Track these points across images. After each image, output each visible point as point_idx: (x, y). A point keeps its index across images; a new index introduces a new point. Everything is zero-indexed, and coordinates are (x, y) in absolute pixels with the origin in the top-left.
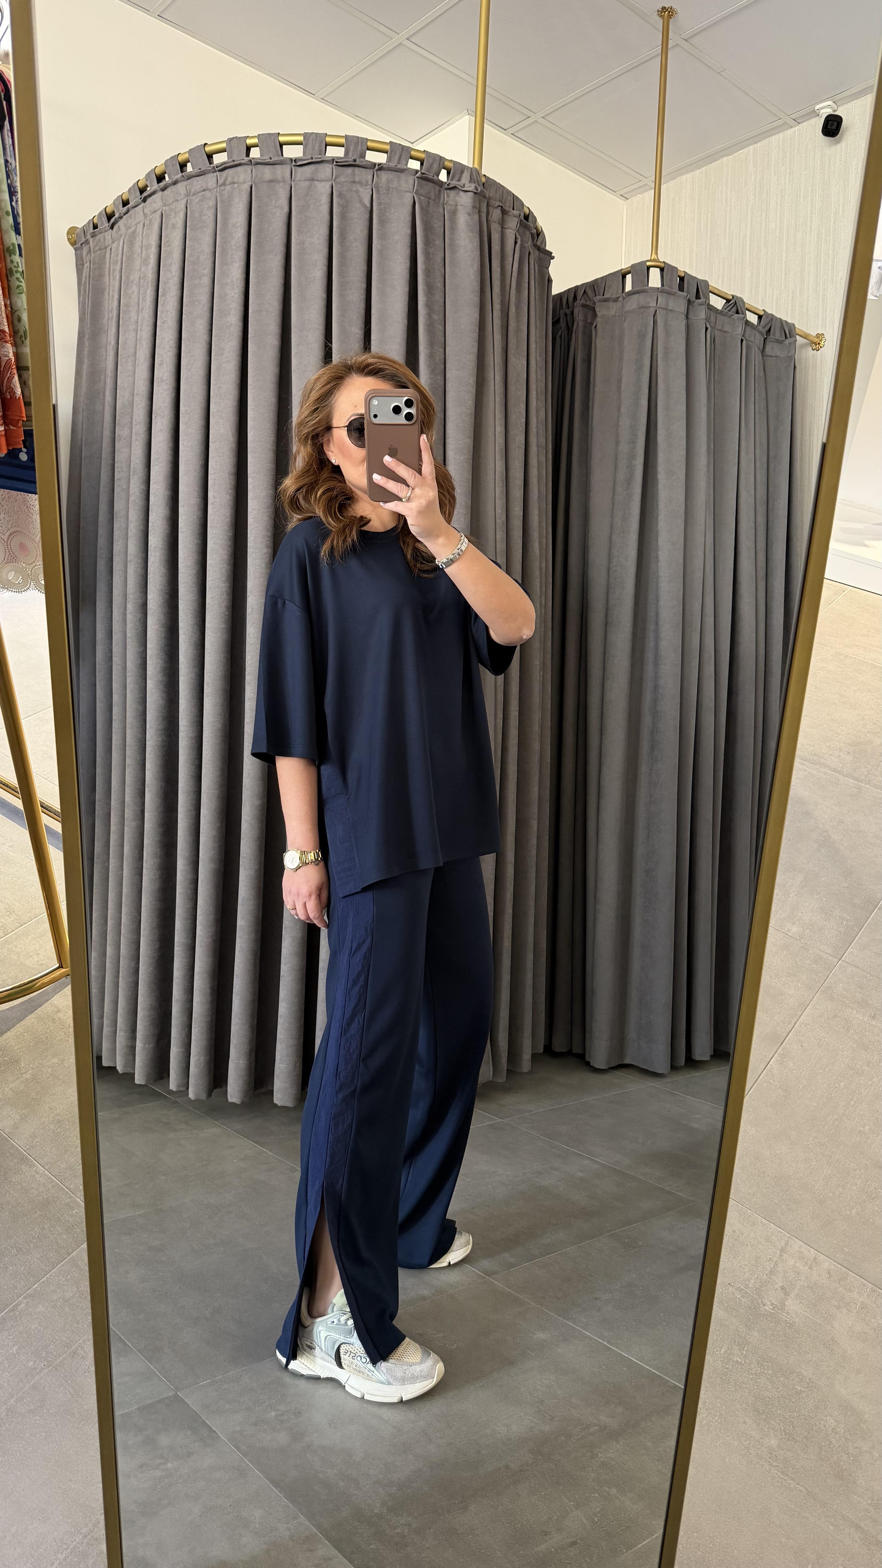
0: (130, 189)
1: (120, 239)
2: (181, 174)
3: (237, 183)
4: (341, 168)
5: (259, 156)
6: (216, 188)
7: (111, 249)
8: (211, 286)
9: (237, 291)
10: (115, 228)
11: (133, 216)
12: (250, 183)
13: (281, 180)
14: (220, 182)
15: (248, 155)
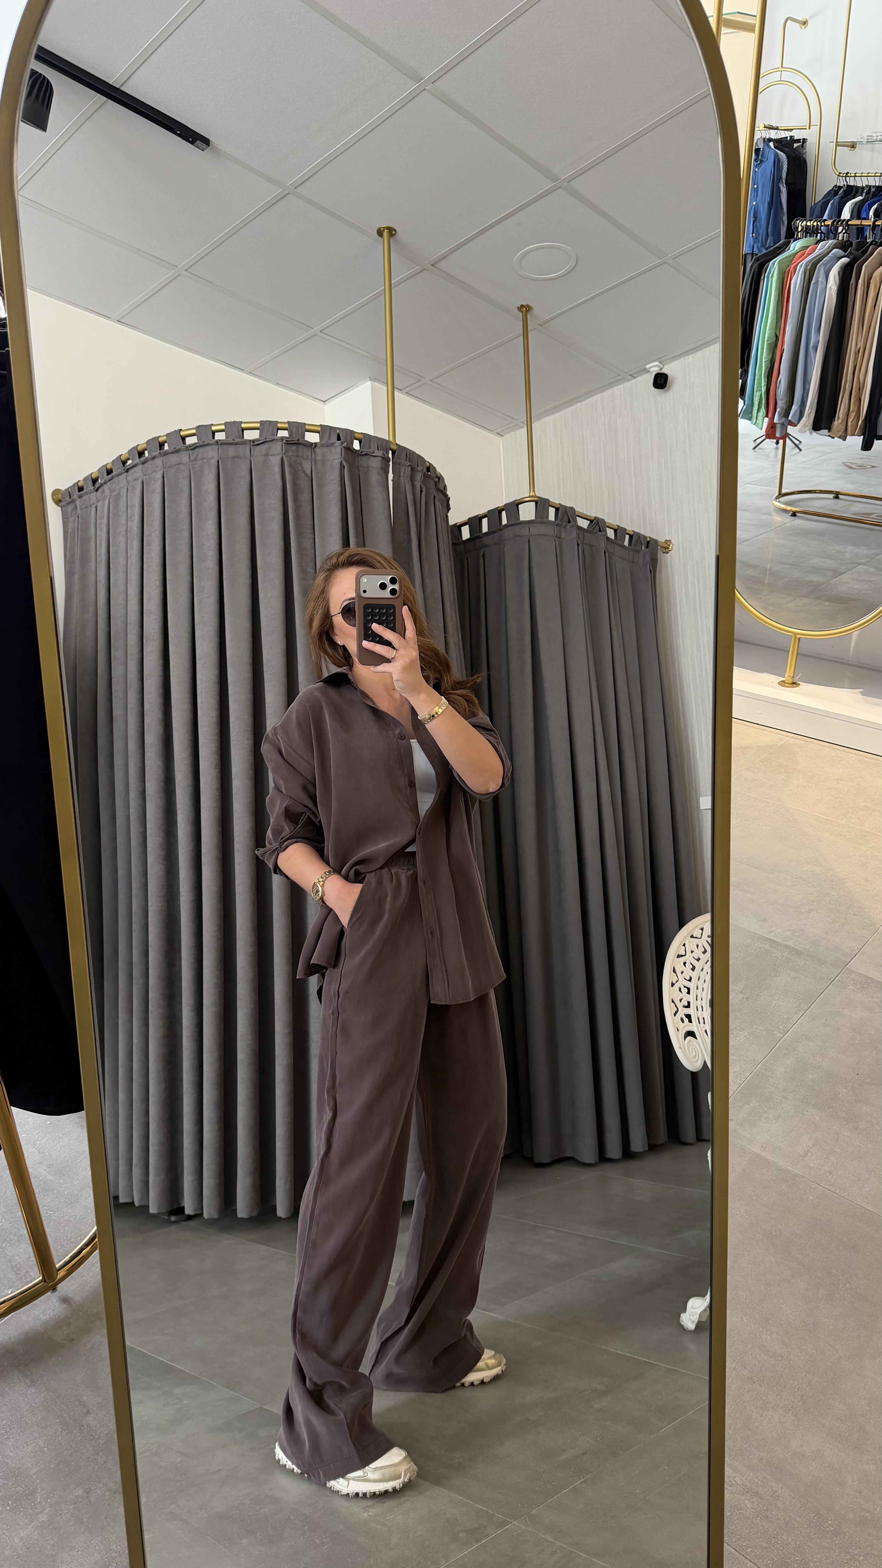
0: (113, 462)
1: (104, 500)
2: (158, 452)
3: (207, 459)
4: (289, 445)
5: (224, 438)
6: (189, 462)
7: (96, 507)
8: (190, 538)
9: (212, 542)
10: (100, 491)
11: (117, 482)
12: (217, 459)
13: (241, 455)
14: (192, 458)
15: (214, 438)
